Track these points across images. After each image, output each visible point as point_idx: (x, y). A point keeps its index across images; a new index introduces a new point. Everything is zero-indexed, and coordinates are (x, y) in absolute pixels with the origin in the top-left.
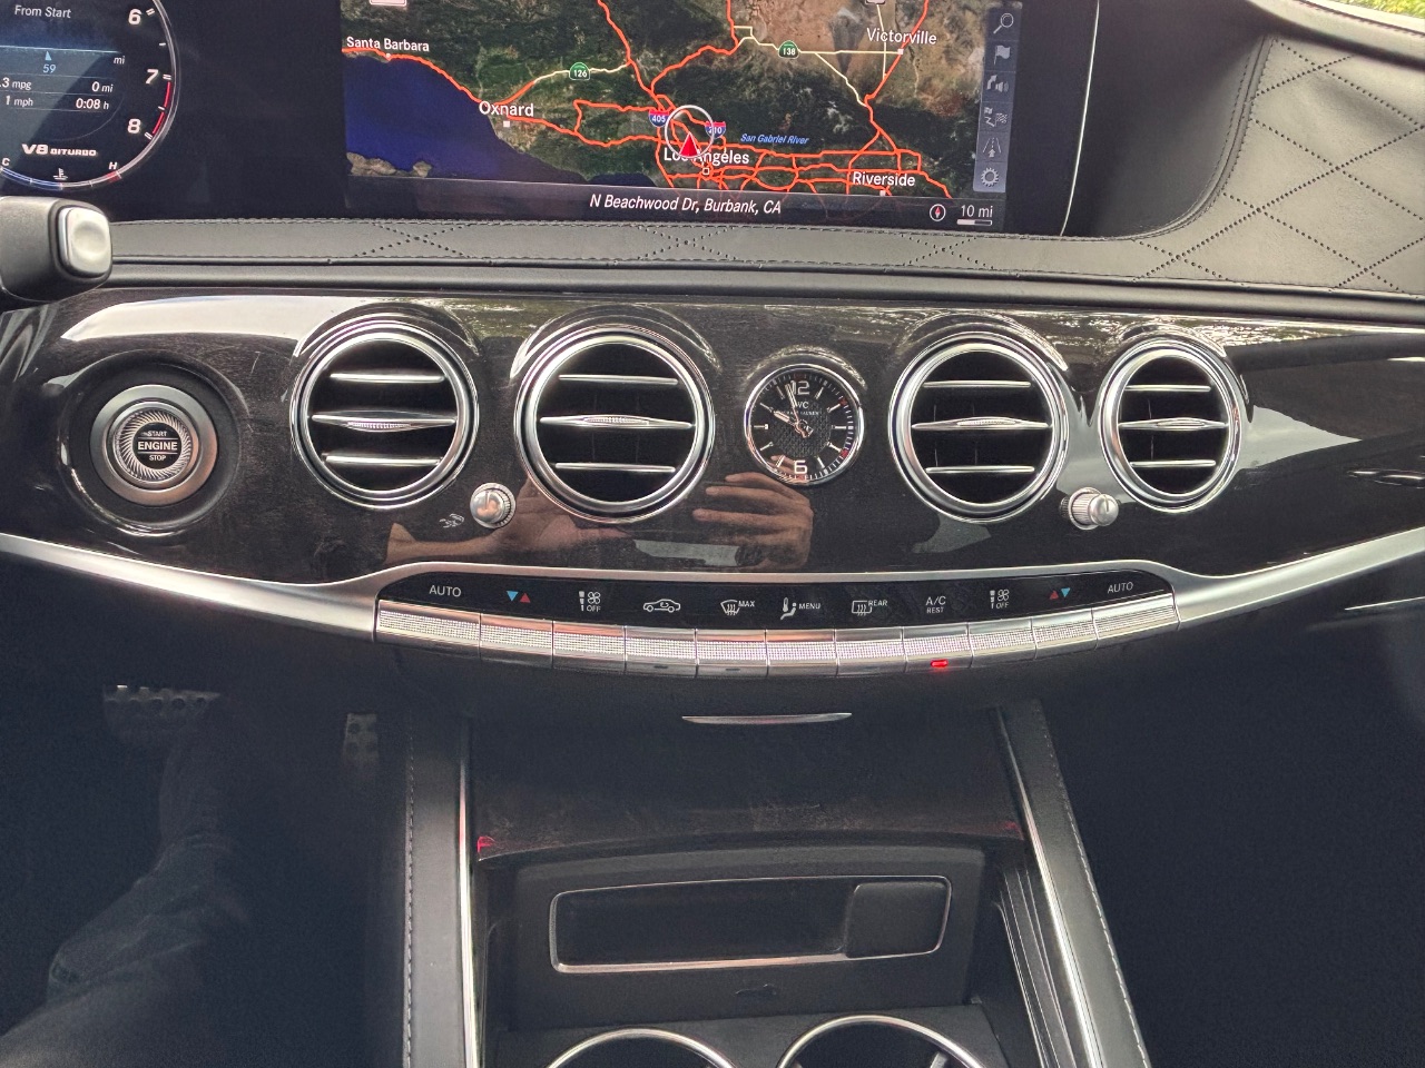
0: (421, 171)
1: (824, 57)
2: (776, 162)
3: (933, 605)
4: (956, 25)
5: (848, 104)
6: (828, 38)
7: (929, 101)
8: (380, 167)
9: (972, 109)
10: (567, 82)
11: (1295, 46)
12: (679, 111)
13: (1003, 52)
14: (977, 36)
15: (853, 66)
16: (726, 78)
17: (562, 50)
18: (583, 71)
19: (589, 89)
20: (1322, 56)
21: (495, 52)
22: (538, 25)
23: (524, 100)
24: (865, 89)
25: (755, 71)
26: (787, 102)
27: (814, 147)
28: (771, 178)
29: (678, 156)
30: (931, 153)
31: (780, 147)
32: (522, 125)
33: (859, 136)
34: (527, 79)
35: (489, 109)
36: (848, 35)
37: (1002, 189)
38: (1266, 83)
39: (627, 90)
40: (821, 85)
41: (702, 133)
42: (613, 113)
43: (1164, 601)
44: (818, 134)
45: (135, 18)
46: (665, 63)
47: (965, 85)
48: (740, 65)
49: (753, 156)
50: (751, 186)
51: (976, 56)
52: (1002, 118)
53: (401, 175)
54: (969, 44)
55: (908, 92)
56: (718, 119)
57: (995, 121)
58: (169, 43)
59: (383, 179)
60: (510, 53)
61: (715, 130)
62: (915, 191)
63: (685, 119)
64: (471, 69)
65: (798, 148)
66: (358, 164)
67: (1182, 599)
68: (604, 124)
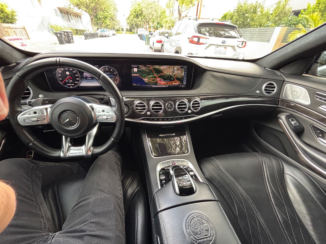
0: (139, 85)
1: (171, 74)
2: (167, 82)
3: (179, 119)
4: (182, 71)
5: (173, 78)
6: (171, 72)
7: (180, 77)
8: (135, 85)
9: (183, 77)
10: (150, 77)
11: (209, 71)
12: (159, 79)
13: (186, 73)
14: (184, 72)
15: (173, 74)
16: (163, 76)
17: (150, 74)
18: (151, 76)
19: (152, 77)
20: (211, 72)
21: (144, 75)
22: (148, 72)
23: (147, 79)
24: (174, 76)
25: (165, 75)
26: (168, 78)
27: (170, 81)
28: (167, 84)
29: (159, 83)
30: (180, 81)
31: (167, 81)
32: (147, 81)
33: (174, 80)
34: (147, 77)
35: (144, 79)
36: (173, 72)
37: (186, 84)
38: (207, 75)
39: (155, 77)
40: (171, 76)
41: (161, 80)
42: (154, 79)
43: (195, 117)
44: (171, 80)
45: (115, 73)
46: (158, 75)
47: (182, 76)
48: (164, 75)
49: (165, 82)
50: (165, 85)
51: (183, 73)
52: (186, 78)
53: (137, 85)
54: (183, 72)
55: (178, 76)
56: (162, 79)
57: (185, 78)
58: (118, 75)
59: (135, 86)
60: (146, 75)
61: (162, 80)
62: (179, 84)
63: (160, 79)
64: (142, 76)
65: (169, 81)
66: (134, 84)
67: (196, 117)
68: (153, 80)
